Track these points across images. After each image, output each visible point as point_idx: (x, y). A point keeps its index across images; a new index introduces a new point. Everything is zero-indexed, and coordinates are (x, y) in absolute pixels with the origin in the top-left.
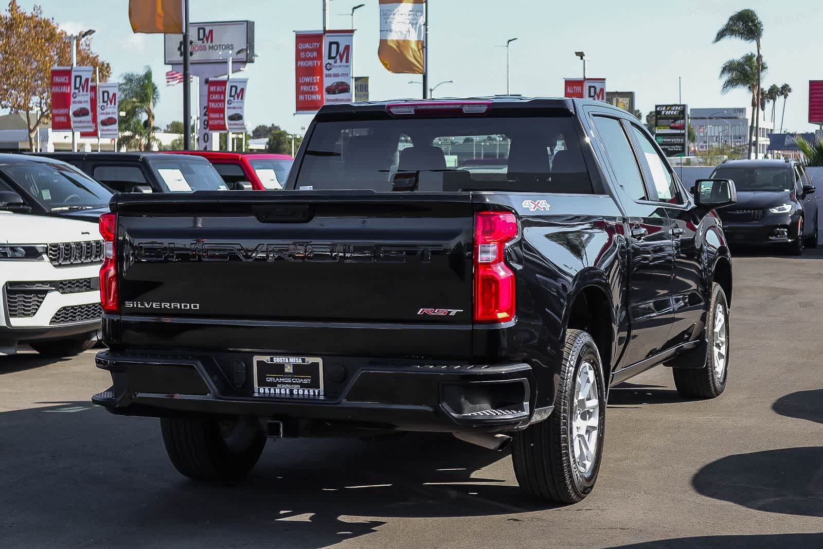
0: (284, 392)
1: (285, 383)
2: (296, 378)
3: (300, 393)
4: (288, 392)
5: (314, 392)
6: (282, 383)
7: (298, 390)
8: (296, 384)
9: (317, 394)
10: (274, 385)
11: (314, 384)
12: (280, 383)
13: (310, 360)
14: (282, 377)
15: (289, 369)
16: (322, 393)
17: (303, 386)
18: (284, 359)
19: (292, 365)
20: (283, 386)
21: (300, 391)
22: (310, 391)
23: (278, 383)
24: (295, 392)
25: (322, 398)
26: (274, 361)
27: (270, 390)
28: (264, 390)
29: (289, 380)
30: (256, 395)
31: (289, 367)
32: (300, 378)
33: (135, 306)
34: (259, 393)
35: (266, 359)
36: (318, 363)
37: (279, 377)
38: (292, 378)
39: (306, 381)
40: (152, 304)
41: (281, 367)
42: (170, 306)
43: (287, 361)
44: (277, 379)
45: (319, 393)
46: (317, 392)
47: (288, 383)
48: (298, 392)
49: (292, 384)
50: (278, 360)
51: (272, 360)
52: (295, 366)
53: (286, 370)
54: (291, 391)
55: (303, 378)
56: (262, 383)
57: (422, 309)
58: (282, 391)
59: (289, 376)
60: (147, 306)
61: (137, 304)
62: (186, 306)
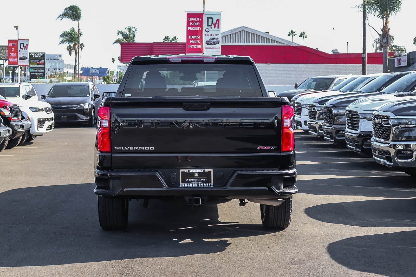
0: (194, 185)
1: (195, 181)
2: (200, 178)
3: (202, 185)
4: (196, 185)
5: (209, 184)
6: (193, 181)
7: (201, 184)
8: (200, 181)
9: (210, 185)
10: (189, 182)
11: (209, 181)
12: (192, 181)
13: (207, 170)
14: (193, 179)
15: (196, 175)
16: (212, 185)
17: (203, 182)
18: (195, 170)
19: (198, 173)
20: (194, 182)
21: (202, 184)
22: (207, 184)
23: (191, 181)
24: (199, 185)
25: (212, 186)
26: (190, 171)
27: (187, 184)
28: (185, 185)
29: (196, 180)
30: (181, 187)
31: (197, 174)
32: (202, 179)
33: (120, 149)
34: (182, 186)
35: (186, 171)
36: (211, 172)
37: (192, 179)
38: (198, 179)
39: (204, 180)
40: (129, 148)
41: (193, 174)
42: (139, 148)
43: (196, 171)
44: (191, 179)
45: (211, 184)
46: (210, 184)
47: (196, 181)
48: (201, 185)
49: (197, 181)
50: (191, 171)
51: (189, 171)
52: (200, 174)
53: (195, 175)
54: (198, 185)
55: (203, 179)
56: (184, 181)
57: (259, 147)
58: (193, 184)
59: (196, 178)
60: (126, 149)
61: (121, 148)
62: (147, 148)
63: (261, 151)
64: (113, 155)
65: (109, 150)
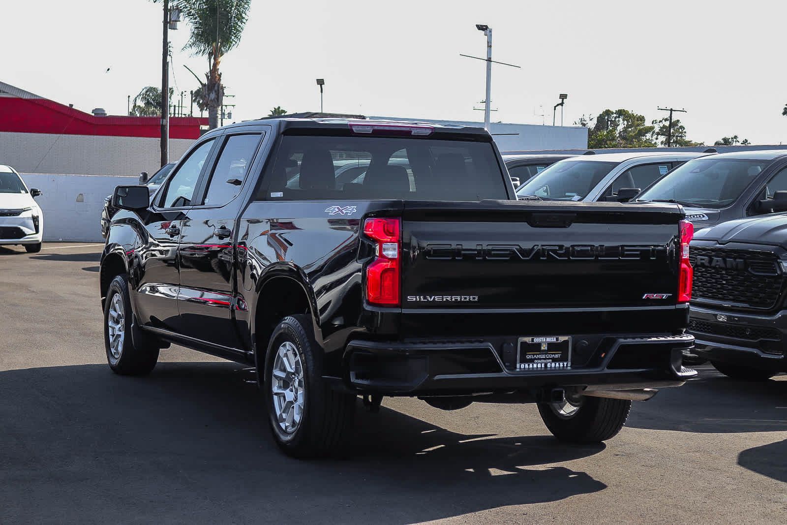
0: (540, 366)
1: (540, 359)
2: (550, 354)
4: (543, 366)
5: (563, 364)
6: (539, 359)
7: (551, 364)
8: (549, 359)
9: (565, 366)
10: (532, 361)
11: (563, 359)
12: (537, 359)
13: (562, 339)
14: (538, 354)
15: (544, 347)
16: (569, 365)
17: (554, 360)
18: (542, 339)
19: (547, 344)
20: (539, 361)
22: (561, 364)
23: (535, 359)
24: (549, 365)
25: (569, 368)
26: (535, 341)
27: (529, 365)
28: (525, 366)
29: (544, 356)
30: (518, 370)
31: (544, 346)
32: (552, 354)
33: (418, 300)
34: (520, 368)
35: (528, 340)
36: (568, 341)
38: (546, 354)
39: (556, 356)
40: (434, 298)
41: (539, 345)
42: (452, 299)
43: (544, 340)
44: (535, 356)
45: (567, 364)
46: (565, 364)
47: (543, 359)
48: (551, 365)
49: (546, 359)
50: (537, 340)
51: (533, 340)
52: (550, 345)
53: (542, 348)
54: (546, 365)
55: (555, 354)
56: (523, 360)
57: (646, 295)
58: (538, 365)
59: (544, 353)
60: (429, 299)
61: (420, 298)
62: (465, 298)
63: (649, 302)
64: (405, 311)
65: (396, 302)
